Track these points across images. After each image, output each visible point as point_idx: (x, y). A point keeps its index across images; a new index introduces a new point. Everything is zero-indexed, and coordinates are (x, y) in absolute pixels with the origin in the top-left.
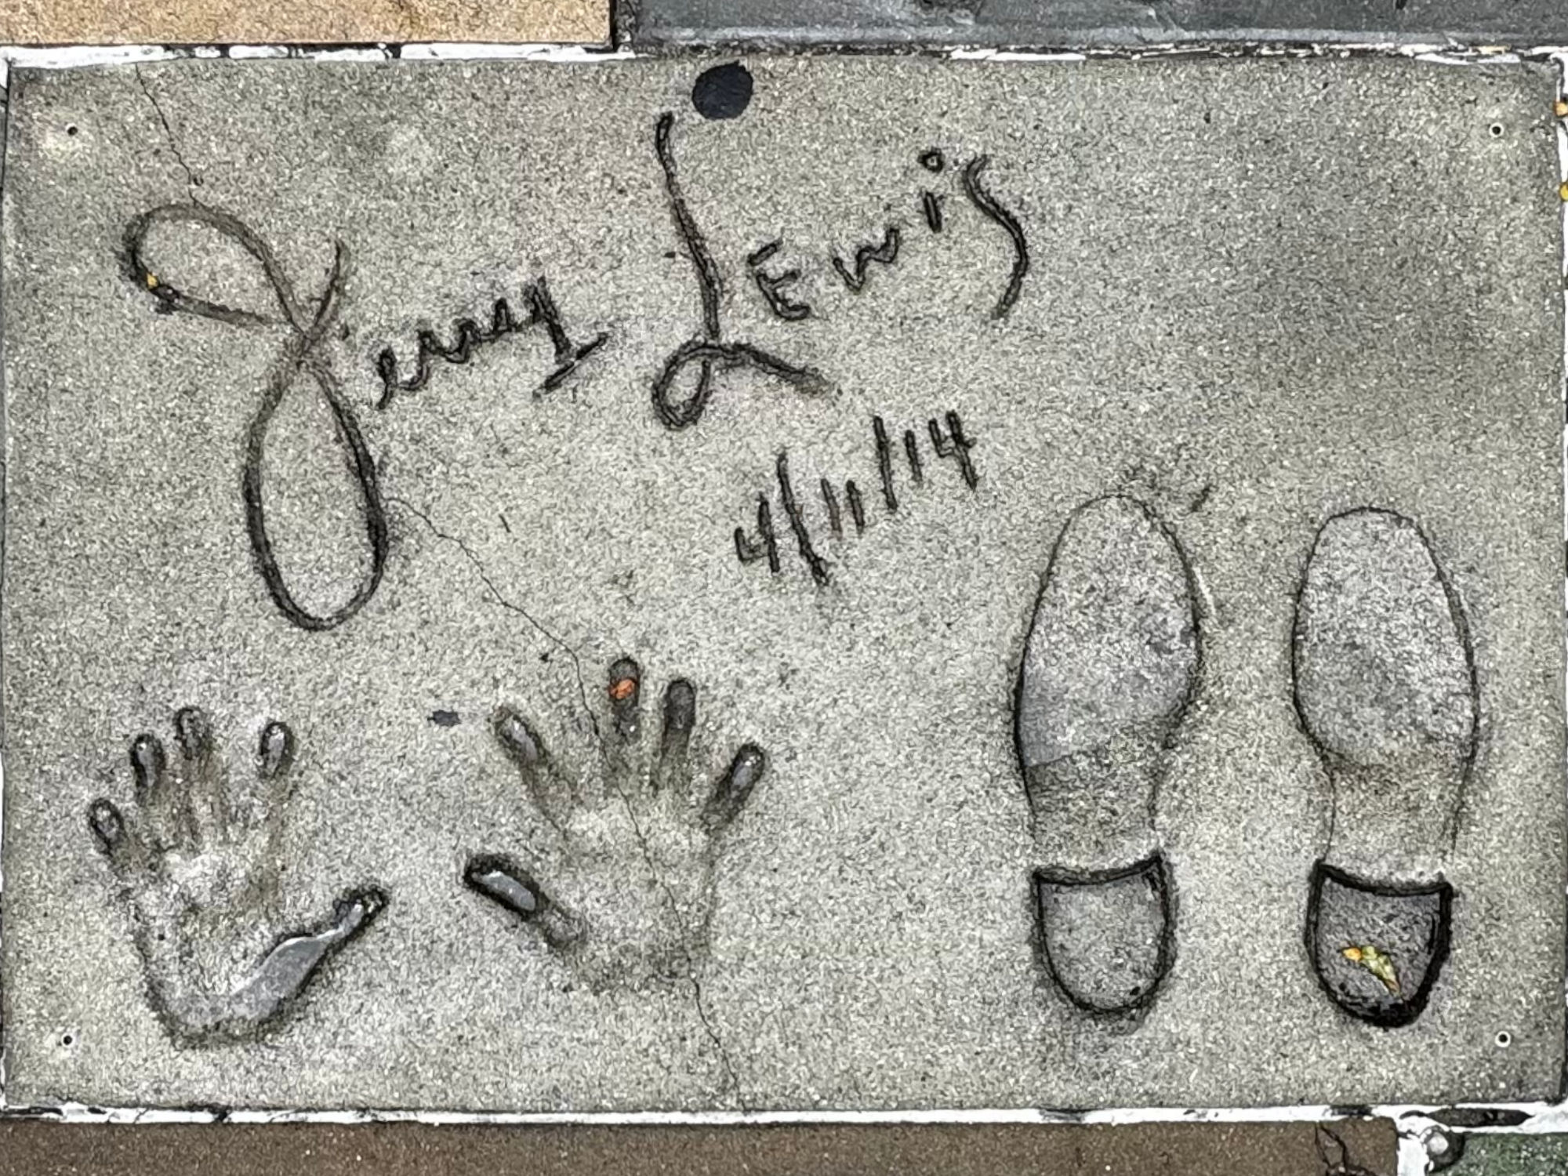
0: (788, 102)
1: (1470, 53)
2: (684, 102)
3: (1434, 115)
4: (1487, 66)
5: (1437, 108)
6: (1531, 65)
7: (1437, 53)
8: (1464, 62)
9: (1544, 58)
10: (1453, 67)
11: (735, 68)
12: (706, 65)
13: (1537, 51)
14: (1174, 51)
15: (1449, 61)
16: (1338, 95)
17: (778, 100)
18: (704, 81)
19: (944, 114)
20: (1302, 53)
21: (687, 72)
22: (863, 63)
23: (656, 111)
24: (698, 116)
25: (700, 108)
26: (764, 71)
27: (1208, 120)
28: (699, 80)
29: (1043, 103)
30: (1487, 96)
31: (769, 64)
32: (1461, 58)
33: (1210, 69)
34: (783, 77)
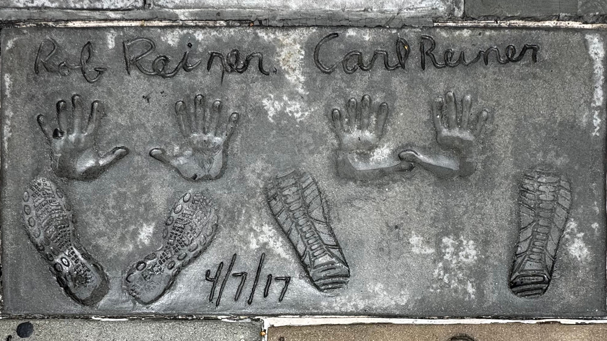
0: (43, 333)
1: (238, 318)
2: (14, 333)
3: (225, 337)
4: (241, 323)
5: (226, 335)
6: (254, 322)
7: (227, 318)
8: (235, 321)
9: (259, 319)
10: (231, 323)
11: (28, 323)
12: (20, 322)
13: (256, 317)
14: (154, 317)
15: (231, 321)
16: (198, 332)
17: (40, 333)
18: (20, 326)
19: (87, 336)
20: (190, 318)
21: (15, 324)
22: (64, 322)
23: (6, 335)
24: (18, 337)
25: (19, 335)
26: (36, 324)
27: (161, 338)
28: (18, 327)
29: (115, 333)
30: (240, 332)
31: (38, 322)
32: (235, 320)
33: (163, 324)
34: (42, 326)
